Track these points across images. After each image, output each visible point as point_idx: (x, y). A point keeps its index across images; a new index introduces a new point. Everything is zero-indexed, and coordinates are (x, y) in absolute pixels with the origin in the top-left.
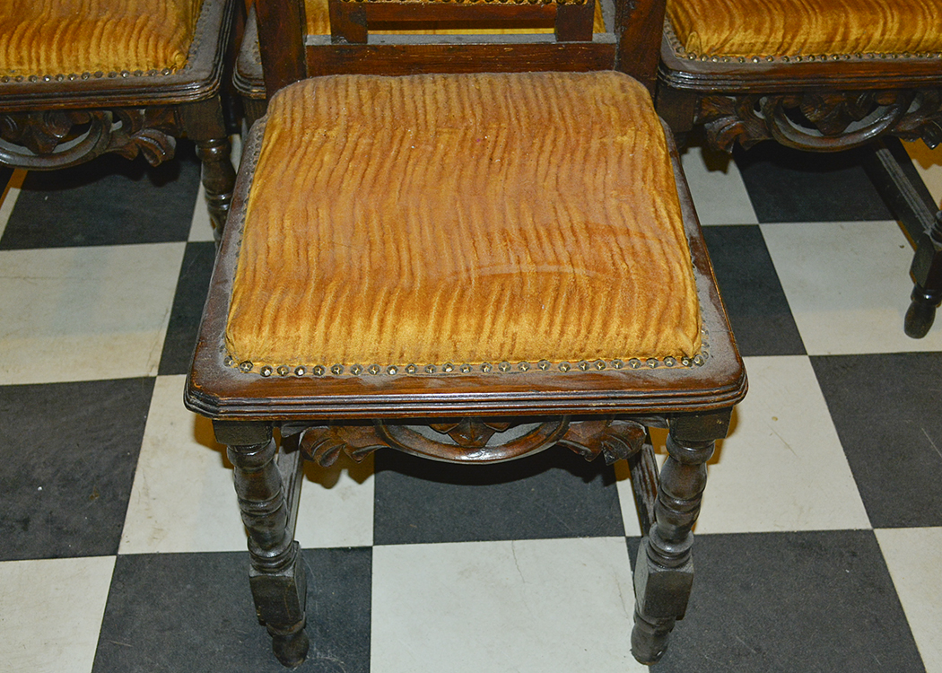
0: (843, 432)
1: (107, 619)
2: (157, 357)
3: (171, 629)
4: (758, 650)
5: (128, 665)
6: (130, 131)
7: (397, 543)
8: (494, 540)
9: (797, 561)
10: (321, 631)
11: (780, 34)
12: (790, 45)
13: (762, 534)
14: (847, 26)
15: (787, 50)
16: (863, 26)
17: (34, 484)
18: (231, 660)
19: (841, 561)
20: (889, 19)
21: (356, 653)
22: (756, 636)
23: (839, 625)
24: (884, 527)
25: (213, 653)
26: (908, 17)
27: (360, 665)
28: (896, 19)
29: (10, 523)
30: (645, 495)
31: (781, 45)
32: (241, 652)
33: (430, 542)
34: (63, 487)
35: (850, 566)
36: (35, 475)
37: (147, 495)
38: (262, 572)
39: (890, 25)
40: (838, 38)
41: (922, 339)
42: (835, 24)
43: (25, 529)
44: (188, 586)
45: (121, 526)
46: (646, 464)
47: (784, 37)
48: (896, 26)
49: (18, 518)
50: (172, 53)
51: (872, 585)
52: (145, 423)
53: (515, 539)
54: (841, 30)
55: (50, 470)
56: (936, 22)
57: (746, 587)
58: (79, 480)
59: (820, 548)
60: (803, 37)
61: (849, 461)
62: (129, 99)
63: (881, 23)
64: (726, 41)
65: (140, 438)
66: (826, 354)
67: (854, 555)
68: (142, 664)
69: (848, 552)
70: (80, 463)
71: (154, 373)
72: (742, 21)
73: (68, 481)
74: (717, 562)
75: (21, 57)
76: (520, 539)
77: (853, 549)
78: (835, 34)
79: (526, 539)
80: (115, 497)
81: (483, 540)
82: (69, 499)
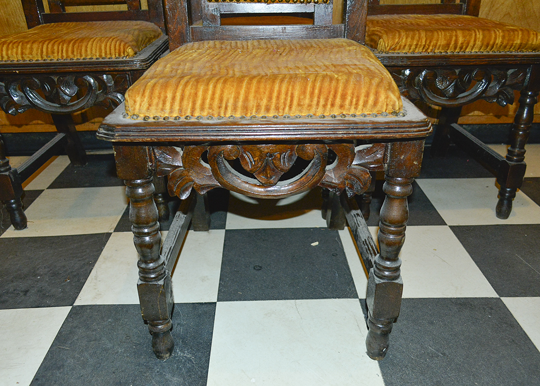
0: (473, 255)
1: (59, 335)
2: (115, 225)
3: (95, 340)
4: (444, 354)
5: (65, 358)
6: (106, 92)
7: (230, 301)
8: (285, 299)
9: (459, 311)
10: (182, 342)
11: (424, 41)
12: (429, 46)
13: (436, 298)
14: (456, 36)
15: (428, 49)
16: (464, 37)
17: (36, 275)
18: (127, 356)
19: (484, 311)
20: (478, 33)
21: (202, 353)
22: (441, 347)
23: (491, 343)
24: (506, 297)
25: (118, 352)
26: (486, 32)
27: (203, 359)
28: (481, 34)
29: (17, 292)
30: (370, 256)
31: (425, 46)
32: (134, 352)
33: (248, 300)
34: (52, 276)
35: (491, 314)
36: (38, 272)
37: (96, 279)
38: (145, 281)
39: (478, 36)
40: (453, 43)
41: (507, 220)
42: (451, 35)
43: (25, 295)
44: (110, 320)
45: (78, 293)
46: (369, 243)
47: (426, 42)
48: (481, 37)
49: (22, 290)
50: (128, 47)
51: (506, 323)
52: (102, 250)
53: (297, 299)
54: (454, 38)
55: (47, 270)
56: (501, 34)
57: (432, 323)
58: (61, 274)
59: (471, 305)
60: (435, 42)
61: (479, 268)
62: (104, 67)
63: (474, 35)
64: (398, 43)
65: (98, 256)
66: (457, 225)
67: (491, 309)
68: (74, 358)
69: (488, 307)
70: (64, 267)
71: (112, 231)
72: (405, 33)
73: (55, 274)
74: (412, 311)
75: (54, 49)
76: (299, 299)
77: (490, 306)
78: (451, 40)
79: (303, 299)
80: (79, 281)
81: (279, 300)
82: (53, 281)
